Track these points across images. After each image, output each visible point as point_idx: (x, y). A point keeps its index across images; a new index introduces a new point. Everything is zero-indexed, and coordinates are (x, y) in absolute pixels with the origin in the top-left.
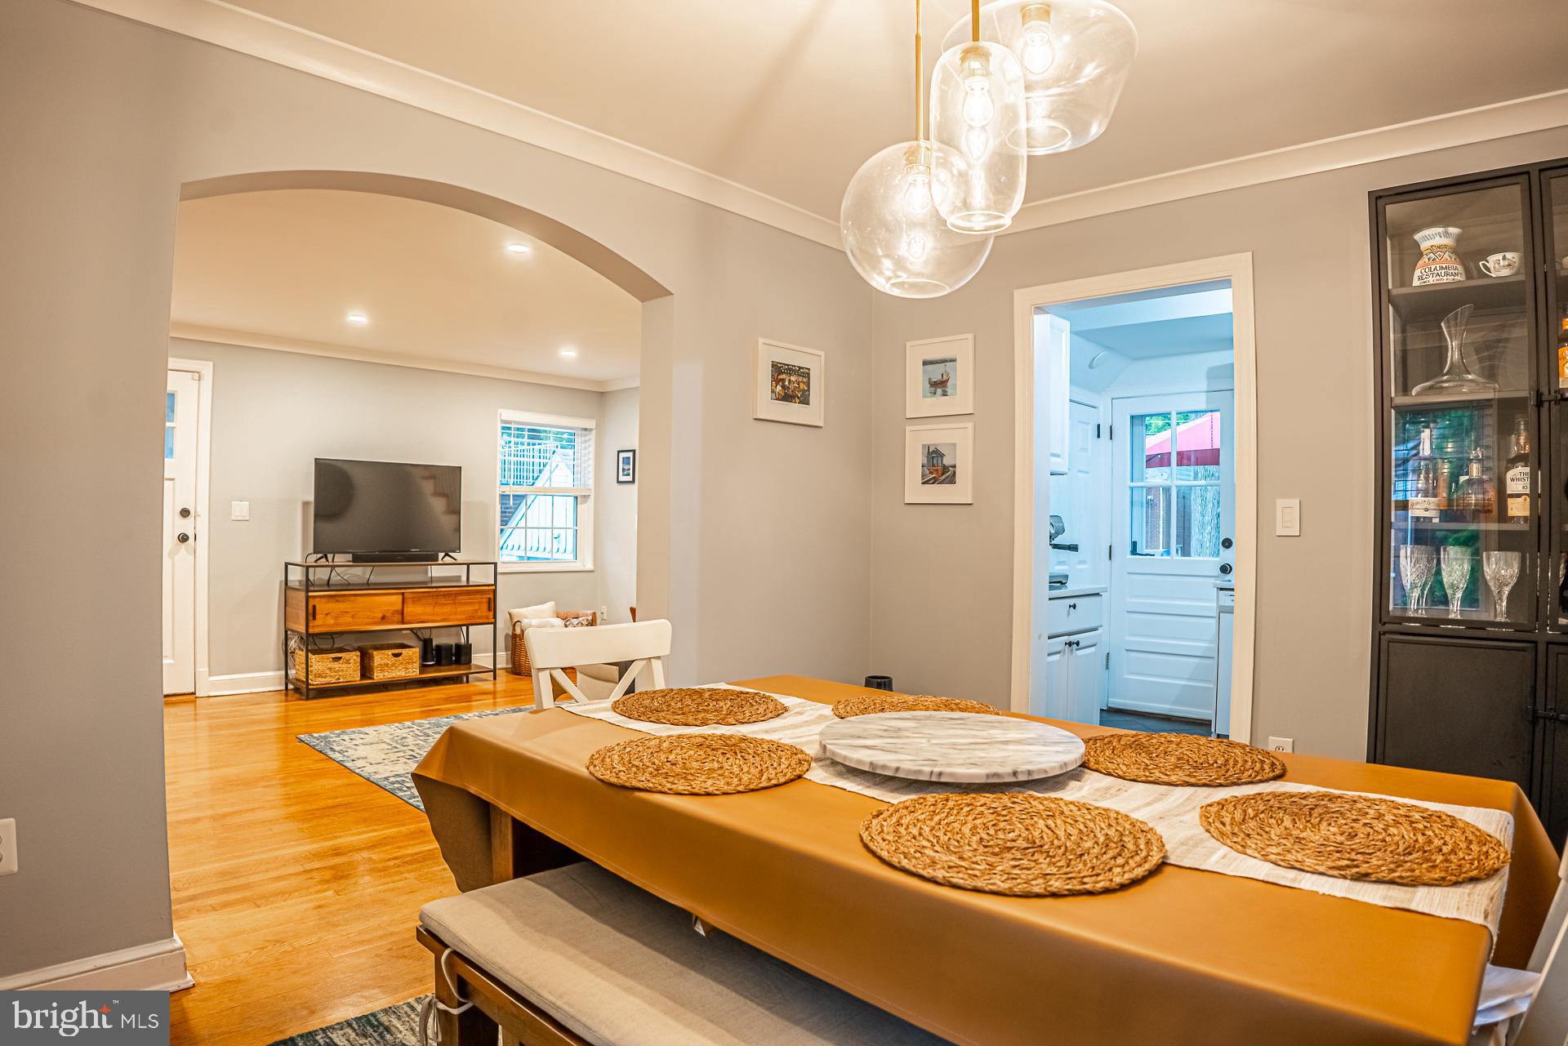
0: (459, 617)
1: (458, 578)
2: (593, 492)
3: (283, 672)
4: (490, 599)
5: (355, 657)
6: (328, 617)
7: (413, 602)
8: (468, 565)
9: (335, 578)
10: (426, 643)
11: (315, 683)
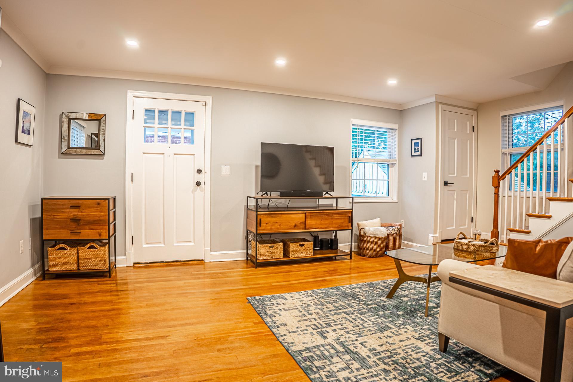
0: (334, 226)
1: (331, 205)
2: (397, 161)
3: (246, 251)
4: (349, 216)
5: (280, 246)
6: (268, 225)
7: (311, 217)
8: (337, 198)
9: (272, 204)
10: (316, 238)
11: (260, 259)
